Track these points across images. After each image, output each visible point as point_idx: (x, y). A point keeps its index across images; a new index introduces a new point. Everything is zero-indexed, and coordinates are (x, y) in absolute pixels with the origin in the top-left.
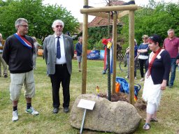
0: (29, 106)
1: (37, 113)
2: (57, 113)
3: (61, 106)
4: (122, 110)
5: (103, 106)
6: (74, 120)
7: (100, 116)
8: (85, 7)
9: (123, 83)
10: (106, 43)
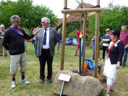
0: (23, 77)
1: (28, 82)
2: (43, 83)
3: (46, 78)
4: (90, 82)
5: (76, 79)
6: (56, 88)
7: (74, 86)
8: (65, 8)
9: (90, 63)
10: (79, 34)
